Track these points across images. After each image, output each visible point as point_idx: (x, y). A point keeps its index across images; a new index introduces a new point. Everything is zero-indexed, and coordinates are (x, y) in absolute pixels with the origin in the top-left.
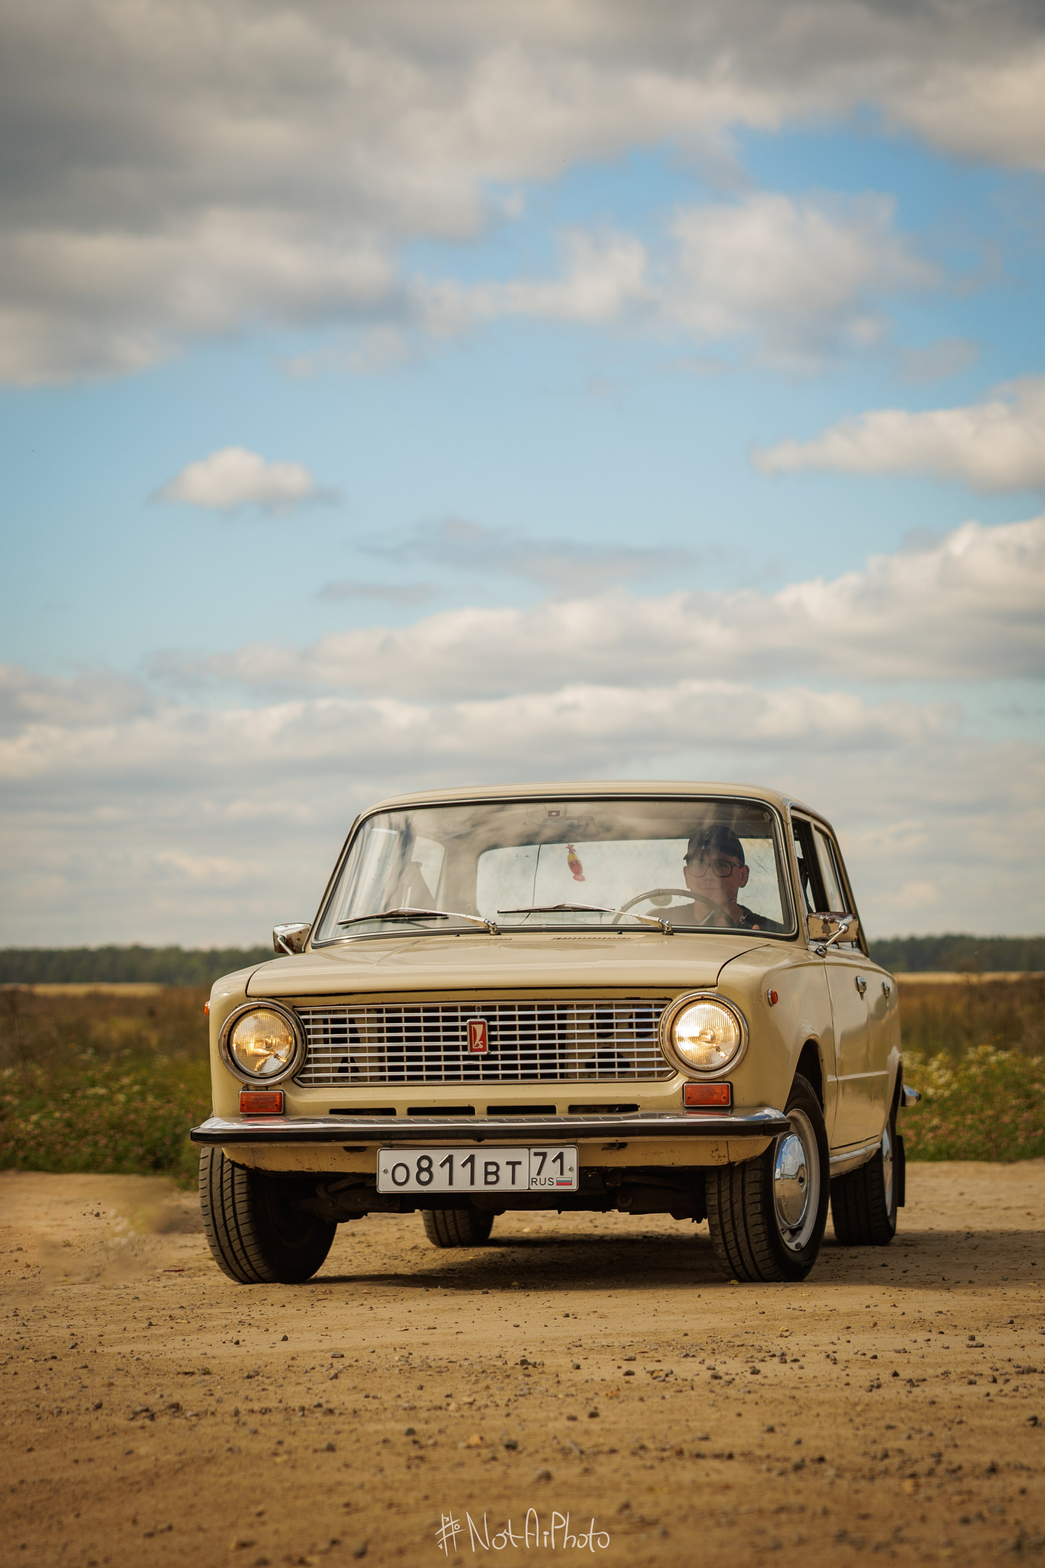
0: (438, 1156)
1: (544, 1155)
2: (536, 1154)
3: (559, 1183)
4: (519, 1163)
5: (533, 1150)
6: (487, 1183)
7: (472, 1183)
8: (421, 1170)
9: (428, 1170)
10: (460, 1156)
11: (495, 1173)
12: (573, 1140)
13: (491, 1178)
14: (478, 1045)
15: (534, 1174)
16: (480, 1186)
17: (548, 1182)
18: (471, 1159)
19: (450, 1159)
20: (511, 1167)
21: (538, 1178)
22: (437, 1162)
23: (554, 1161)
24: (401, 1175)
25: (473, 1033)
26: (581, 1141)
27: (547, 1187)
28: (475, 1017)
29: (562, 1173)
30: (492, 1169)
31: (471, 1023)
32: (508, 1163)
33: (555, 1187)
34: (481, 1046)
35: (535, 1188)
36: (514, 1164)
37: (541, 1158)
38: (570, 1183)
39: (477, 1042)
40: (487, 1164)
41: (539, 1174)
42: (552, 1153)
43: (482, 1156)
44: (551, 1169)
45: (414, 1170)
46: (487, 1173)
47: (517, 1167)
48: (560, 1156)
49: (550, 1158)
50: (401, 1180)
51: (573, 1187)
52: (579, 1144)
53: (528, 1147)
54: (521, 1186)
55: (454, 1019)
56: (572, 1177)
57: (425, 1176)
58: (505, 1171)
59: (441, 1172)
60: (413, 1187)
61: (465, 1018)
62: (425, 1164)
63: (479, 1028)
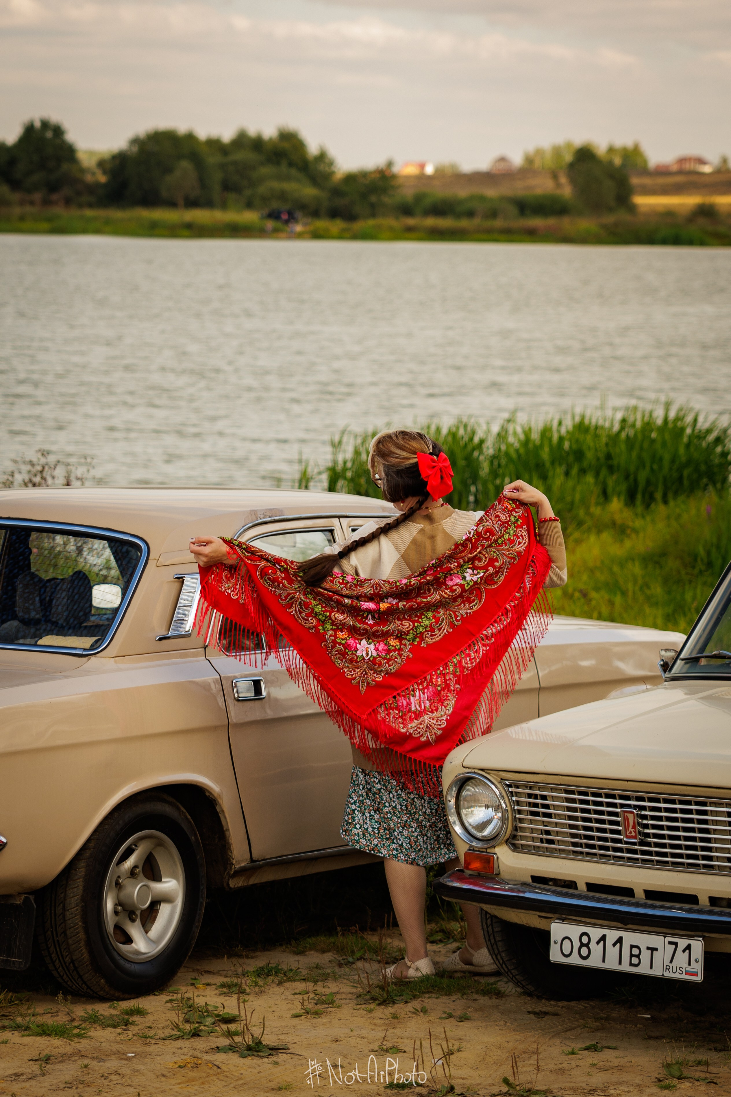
0: (595, 933)
1: (676, 944)
2: (670, 943)
3: (688, 973)
4: (657, 949)
5: (669, 939)
6: (631, 965)
7: (620, 963)
8: (582, 945)
9: (587, 945)
10: (612, 935)
11: (638, 956)
12: (700, 933)
13: (635, 961)
14: (631, 833)
15: (667, 962)
16: (625, 967)
17: (678, 971)
18: (620, 940)
19: (603, 938)
20: (650, 951)
21: (671, 965)
22: (594, 939)
23: (684, 951)
24: (567, 947)
25: (626, 820)
26: (706, 934)
27: (677, 976)
28: (629, 806)
29: (690, 964)
30: (635, 951)
31: (625, 812)
32: (648, 948)
33: (684, 977)
34: (633, 834)
35: (668, 975)
36: (653, 950)
37: (674, 946)
38: (696, 974)
39: (630, 829)
40: (632, 947)
41: (671, 962)
42: (683, 943)
43: (630, 938)
44: (681, 958)
45: (577, 944)
46: (632, 956)
47: (654, 952)
48: (689, 947)
49: (681, 947)
50: (567, 952)
51: (699, 978)
52: (704, 938)
53: (665, 935)
54: (657, 971)
55: (614, 805)
56: (698, 967)
57: (584, 951)
58: (645, 955)
59: (596, 949)
60: (575, 960)
61: (622, 806)
62: (585, 940)
63: (631, 817)
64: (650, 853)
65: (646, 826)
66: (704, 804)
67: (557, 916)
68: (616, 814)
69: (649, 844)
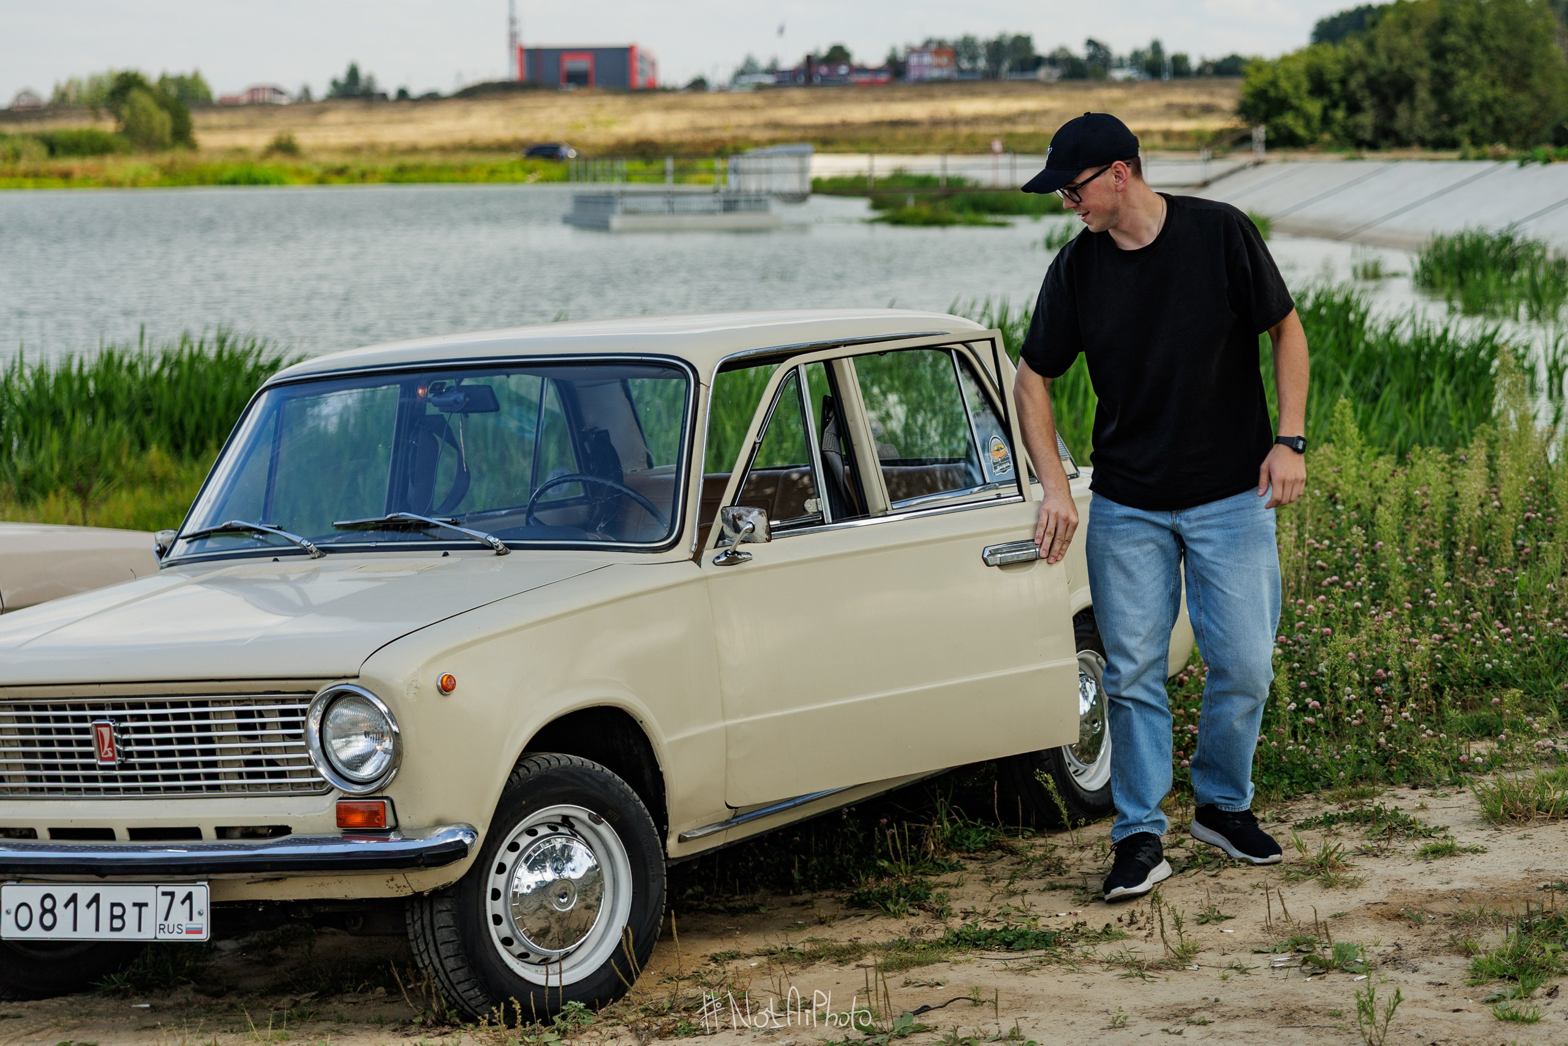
0: (62, 893)
1: (172, 894)
2: (164, 894)
3: (188, 932)
4: (146, 905)
5: (162, 889)
6: (113, 929)
7: (97, 929)
8: (45, 911)
9: (52, 911)
10: (85, 893)
11: (121, 917)
12: (204, 876)
13: (117, 923)
14: (107, 753)
15: (161, 920)
16: (105, 934)
17: (176, 930)
18: (96, 899)
19: (74, 899)
20: (137, 909)
21: (166, 923)
22: (61, 901)
23: (183, 902)
24: (24, 917)
25: (100, 737)
26: (211, 876)
27: (175, 937)
28: (103, 717)
29: (191, 919)
30: (118, 911)
31: (97, 726)
32: (135, 904)
33: (184, 937)
34: (110, 755)
35: (163, 936)
36: (140, 905)
37: (169, 898)
38: (200, 932)
39: (106, 749)
40: (113, 905)
41: (166, 919)
42: (181, 891)
43: (110, 894)
44: (180, 912)
45: (37, 911)
46: (113, 917)
47: (144, 909)
48: (189, 896)
49: (179, 897)
50: (23, 924)
51: (204, 936)
52: (209, 881)
53: (156, 883)
54: (148, 934)
55: (83, 719)
56: (203, 922)
57: (48, 920)
58: (132, 914)
59: (64, 915)
60: (35, 933)
61: (94, 718)
62: (48, 904)
63: (105, 731)
64: (134, 778)
65: (127, 743)
66: (205, 704)
67: (9, 876)
68: (86, 731)
69: (132, 767)
